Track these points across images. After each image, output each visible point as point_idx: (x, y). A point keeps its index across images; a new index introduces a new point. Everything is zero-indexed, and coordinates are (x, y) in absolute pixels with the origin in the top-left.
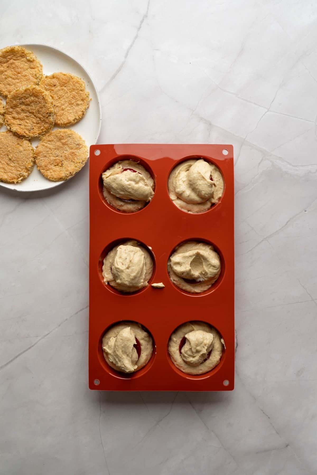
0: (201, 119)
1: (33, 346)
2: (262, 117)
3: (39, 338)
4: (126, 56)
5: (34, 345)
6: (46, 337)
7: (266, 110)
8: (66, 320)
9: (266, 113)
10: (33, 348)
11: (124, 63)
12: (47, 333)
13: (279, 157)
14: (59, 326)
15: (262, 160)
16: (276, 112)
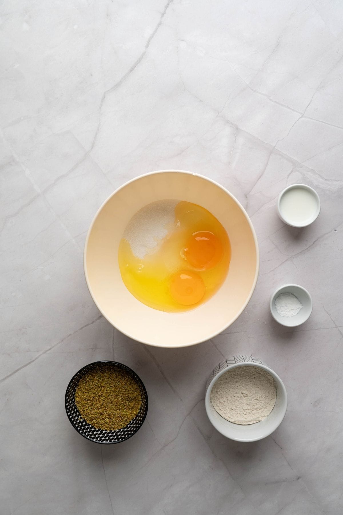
0: (227, 122)
1: (33, 361)
2: (296, 123)
3: (40, 353)
4: (147, 46)
5: (35, 360)
6: (48, 352)
7: (301, 116)
8: (70, 335)
9: (300, 118)
10: (33, 363)
11: (144, 54)
12: (49, 347)
13: (311, 169)
14: (62, 341)
15: (291, 172)
16: (311, 119)
